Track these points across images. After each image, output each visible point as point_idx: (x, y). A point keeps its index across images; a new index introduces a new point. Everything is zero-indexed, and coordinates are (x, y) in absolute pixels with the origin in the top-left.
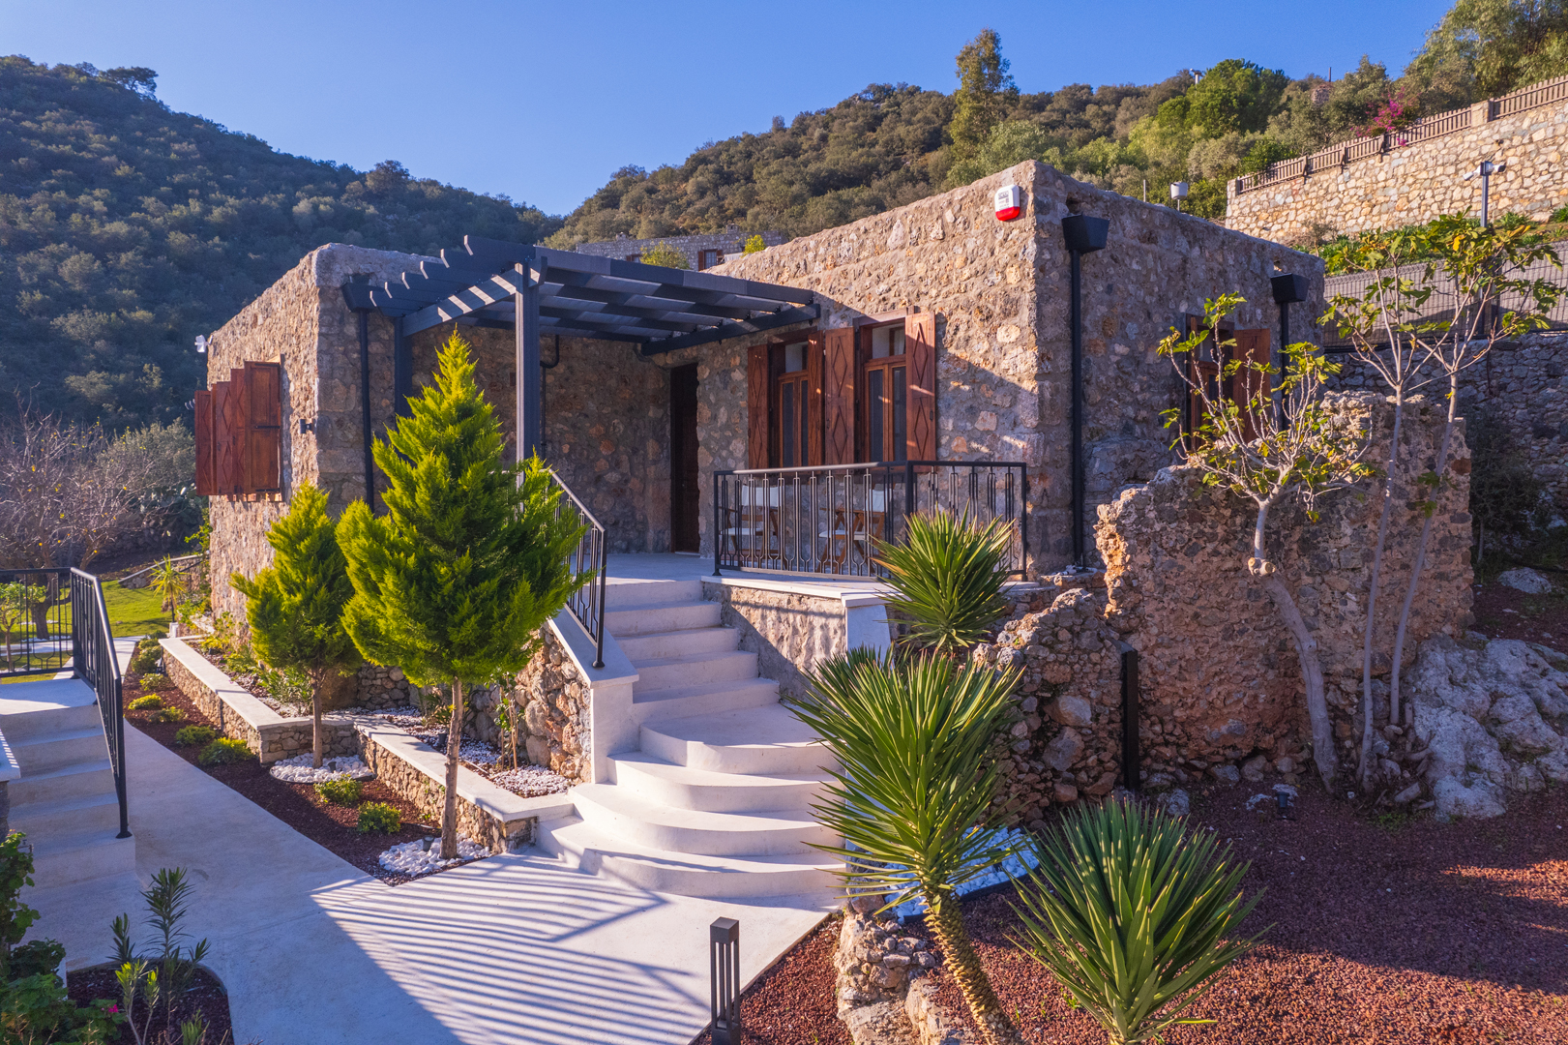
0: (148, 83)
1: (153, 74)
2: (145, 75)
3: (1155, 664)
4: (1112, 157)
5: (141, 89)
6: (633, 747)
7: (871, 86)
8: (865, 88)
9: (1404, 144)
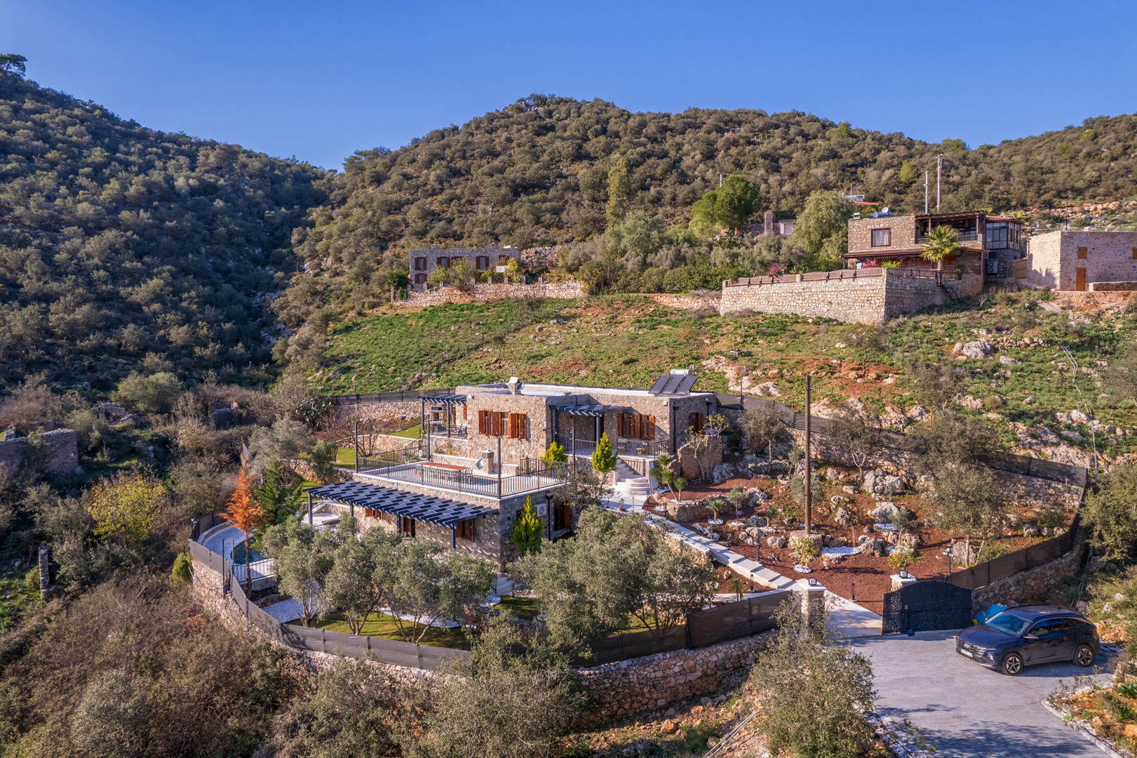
0: (19, 65)
1: (24, 59)
2: (17, 60)
3: (684, 468)
4: (681, 238)
5: (14, 69)
6: (619, 480)
7: (532, 95)
8: (528, 96)
9: (778, 282)
